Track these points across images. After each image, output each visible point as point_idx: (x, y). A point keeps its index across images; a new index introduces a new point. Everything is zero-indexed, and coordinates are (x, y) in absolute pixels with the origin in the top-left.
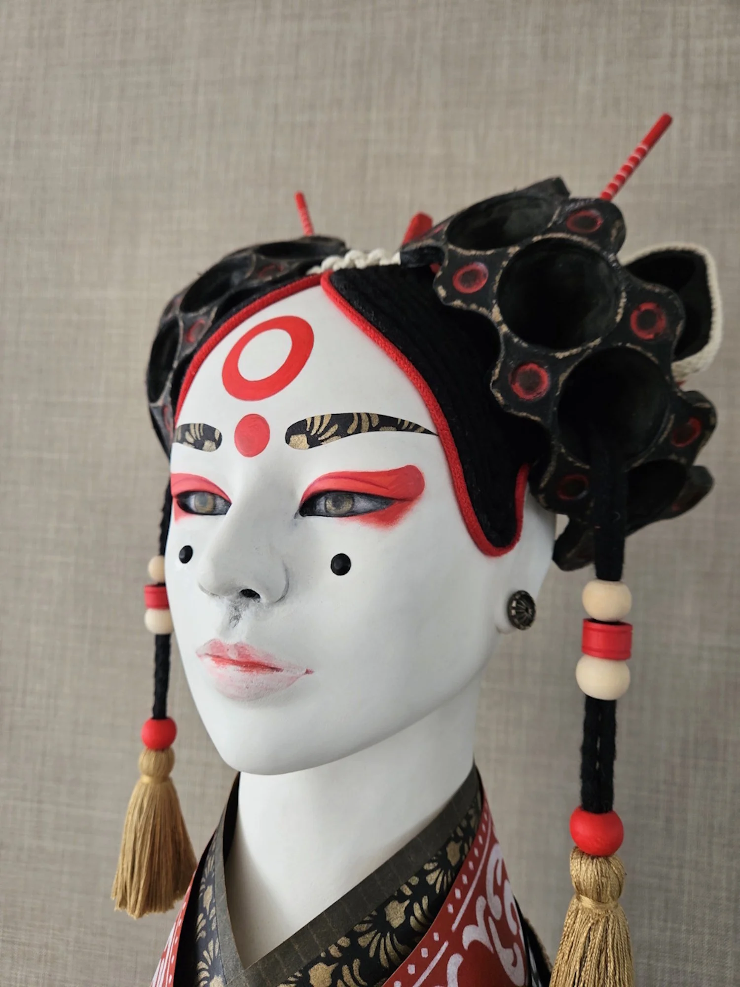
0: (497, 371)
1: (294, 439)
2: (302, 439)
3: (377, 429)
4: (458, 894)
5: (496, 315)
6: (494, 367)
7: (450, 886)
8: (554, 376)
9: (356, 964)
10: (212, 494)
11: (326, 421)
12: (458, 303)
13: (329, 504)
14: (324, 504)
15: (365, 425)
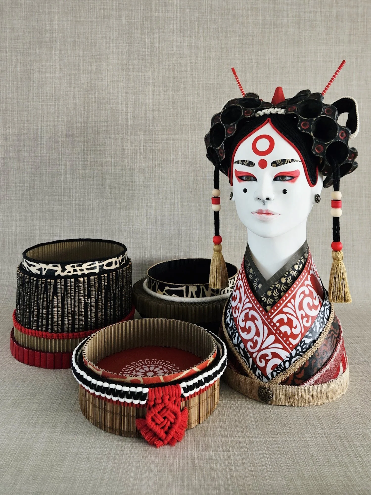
0: (313, 147)
1: (273, 165)
2: (275, 165)
3: (291, 162)
4: (308, 264)
5: (312, 134)
6: (312, 146)
7: (306, 262)
8: (324, 148)
9: (290, 277)
10: (250, 176)
11: (280, 161)
12: (303, 131)
13: (281, 178)
14: (279, 178)
15: (288, 162)
